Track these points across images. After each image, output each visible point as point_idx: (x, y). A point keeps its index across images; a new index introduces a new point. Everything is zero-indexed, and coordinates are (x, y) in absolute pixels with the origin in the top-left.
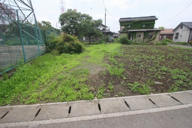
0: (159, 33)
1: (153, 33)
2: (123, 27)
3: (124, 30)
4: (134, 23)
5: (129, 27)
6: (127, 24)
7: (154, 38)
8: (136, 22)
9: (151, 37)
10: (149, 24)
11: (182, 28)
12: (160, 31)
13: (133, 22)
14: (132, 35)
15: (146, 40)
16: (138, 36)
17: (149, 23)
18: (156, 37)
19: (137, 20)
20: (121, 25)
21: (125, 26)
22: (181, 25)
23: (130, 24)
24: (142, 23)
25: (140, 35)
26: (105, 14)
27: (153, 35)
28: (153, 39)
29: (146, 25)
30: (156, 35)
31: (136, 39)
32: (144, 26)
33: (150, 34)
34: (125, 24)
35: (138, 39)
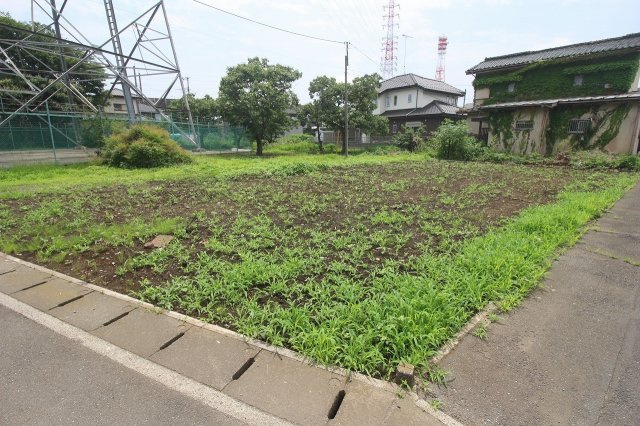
1: (601, 114)
2: (485, 93)
4: (525, 74)
5: (511, 89)
7: (604, 135)
8: (534, 68)
9: (590, 133)
10: (601, 72)
13: (524, 70)
14: (494, 122)
15: (562, 145)
16: (518, 126)
17: (602, 66)
18: (617, 132)
19: (539, 59)
20: (477, 86)
23: (511, 77)
24: (566, 71)
25: (529, 125)
26: (347, 58)
27: (601, 122)
28: (599, 141)
29: (586, 76)
30: (616, 121)
31: (509, 141)
32: (579, 82)
33: (586, 116)
34: (490, 80)
35: (517, 139)
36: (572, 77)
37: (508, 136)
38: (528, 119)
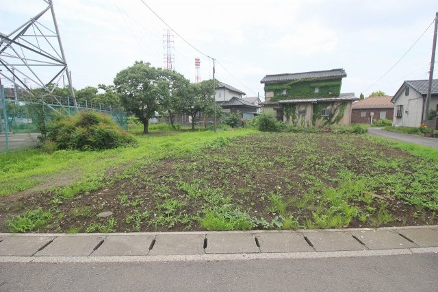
0: (348, 106)
1: (335, 106)
2: (271, 94)
3: (272, 99)
4: (294, 84)
5: (285, 93)
6: (278, 87)
7: (338, 117)
8: (297, 83)
9: (332, 116)
10: (327, 86)
11: (407, 94)
12: (351, 101)
13: (291, 83)
14: (286, 110)
15: (320, 122)
16: (300, 112)
17: (328, 83)
18: (343, 116)
19: (300, 78)
20: (266, 90)
21: (276, 91)
22: (405, 88)
23: (285, 86)
24: (312, 85)
25: (305, 112)
27: (335, 110)
28: (335, 120)
29: (321, 88)
30: (342, 110)
31: (295, 121)
32: (317, 91)
33: (329, 108)
34: (274, 87)
35: (299, 120)
36: (314, 88)
37: (294, 118)
38: (303, 109)
